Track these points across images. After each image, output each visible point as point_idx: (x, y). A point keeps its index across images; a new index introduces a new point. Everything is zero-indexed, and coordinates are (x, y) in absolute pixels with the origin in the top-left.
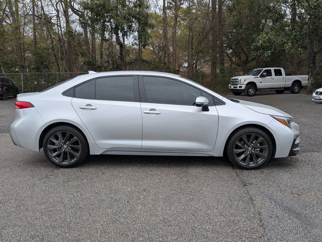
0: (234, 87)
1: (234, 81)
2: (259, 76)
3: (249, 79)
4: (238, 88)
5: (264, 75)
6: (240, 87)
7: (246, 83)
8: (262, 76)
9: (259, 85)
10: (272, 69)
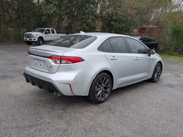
0: (29, 40)
1: (29, 35)
2: (44, 33)
3: (39, 34)
4: (33, 40)
5: (47, 33)
6: (34, 39)
7: (38, 37)
8: (46, 33)
9: (45, 39)
10: (50, 29)
